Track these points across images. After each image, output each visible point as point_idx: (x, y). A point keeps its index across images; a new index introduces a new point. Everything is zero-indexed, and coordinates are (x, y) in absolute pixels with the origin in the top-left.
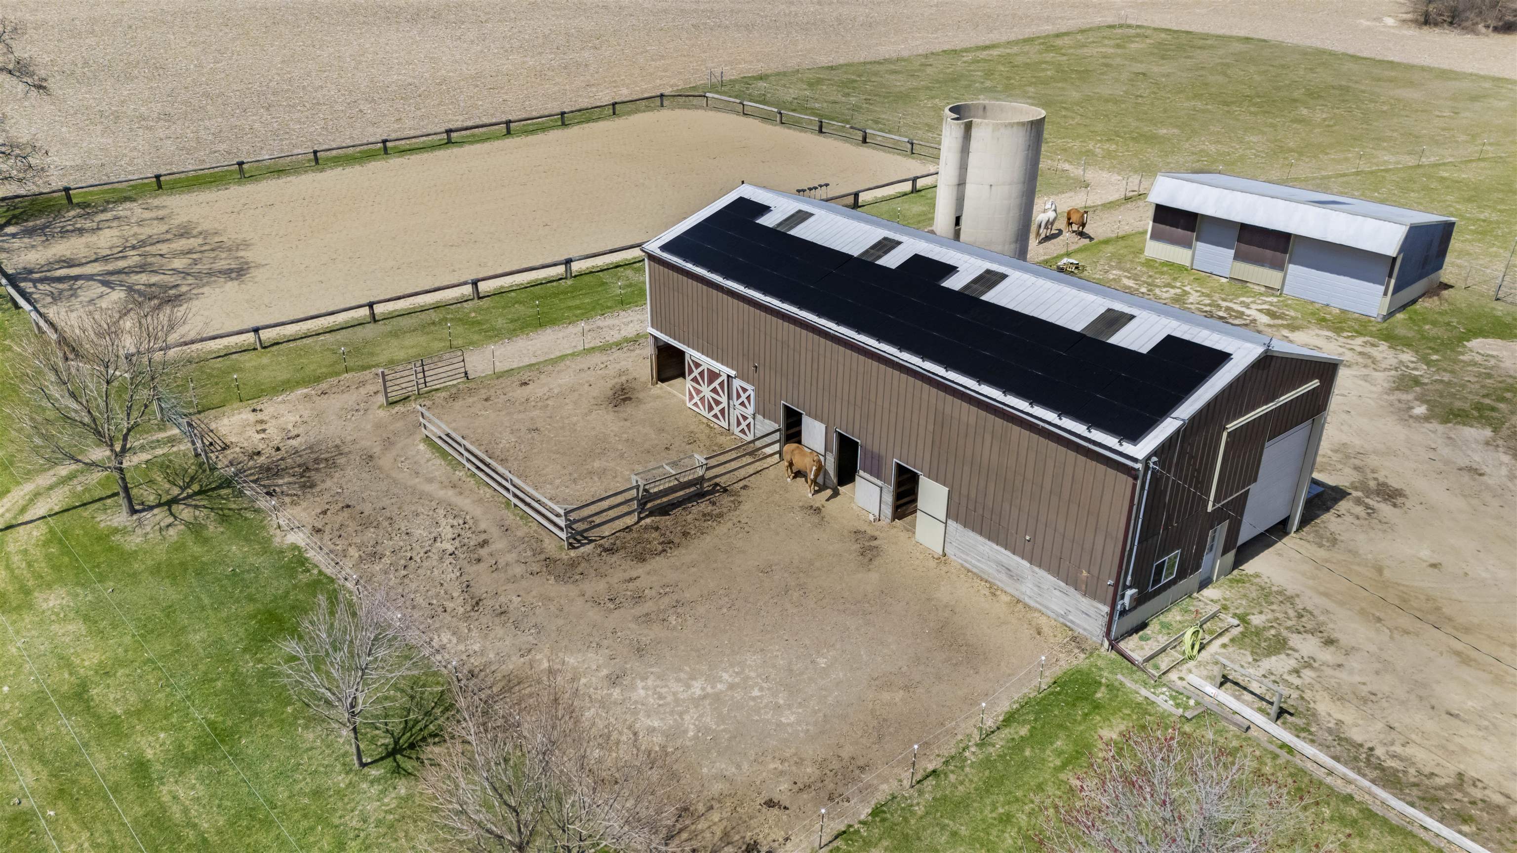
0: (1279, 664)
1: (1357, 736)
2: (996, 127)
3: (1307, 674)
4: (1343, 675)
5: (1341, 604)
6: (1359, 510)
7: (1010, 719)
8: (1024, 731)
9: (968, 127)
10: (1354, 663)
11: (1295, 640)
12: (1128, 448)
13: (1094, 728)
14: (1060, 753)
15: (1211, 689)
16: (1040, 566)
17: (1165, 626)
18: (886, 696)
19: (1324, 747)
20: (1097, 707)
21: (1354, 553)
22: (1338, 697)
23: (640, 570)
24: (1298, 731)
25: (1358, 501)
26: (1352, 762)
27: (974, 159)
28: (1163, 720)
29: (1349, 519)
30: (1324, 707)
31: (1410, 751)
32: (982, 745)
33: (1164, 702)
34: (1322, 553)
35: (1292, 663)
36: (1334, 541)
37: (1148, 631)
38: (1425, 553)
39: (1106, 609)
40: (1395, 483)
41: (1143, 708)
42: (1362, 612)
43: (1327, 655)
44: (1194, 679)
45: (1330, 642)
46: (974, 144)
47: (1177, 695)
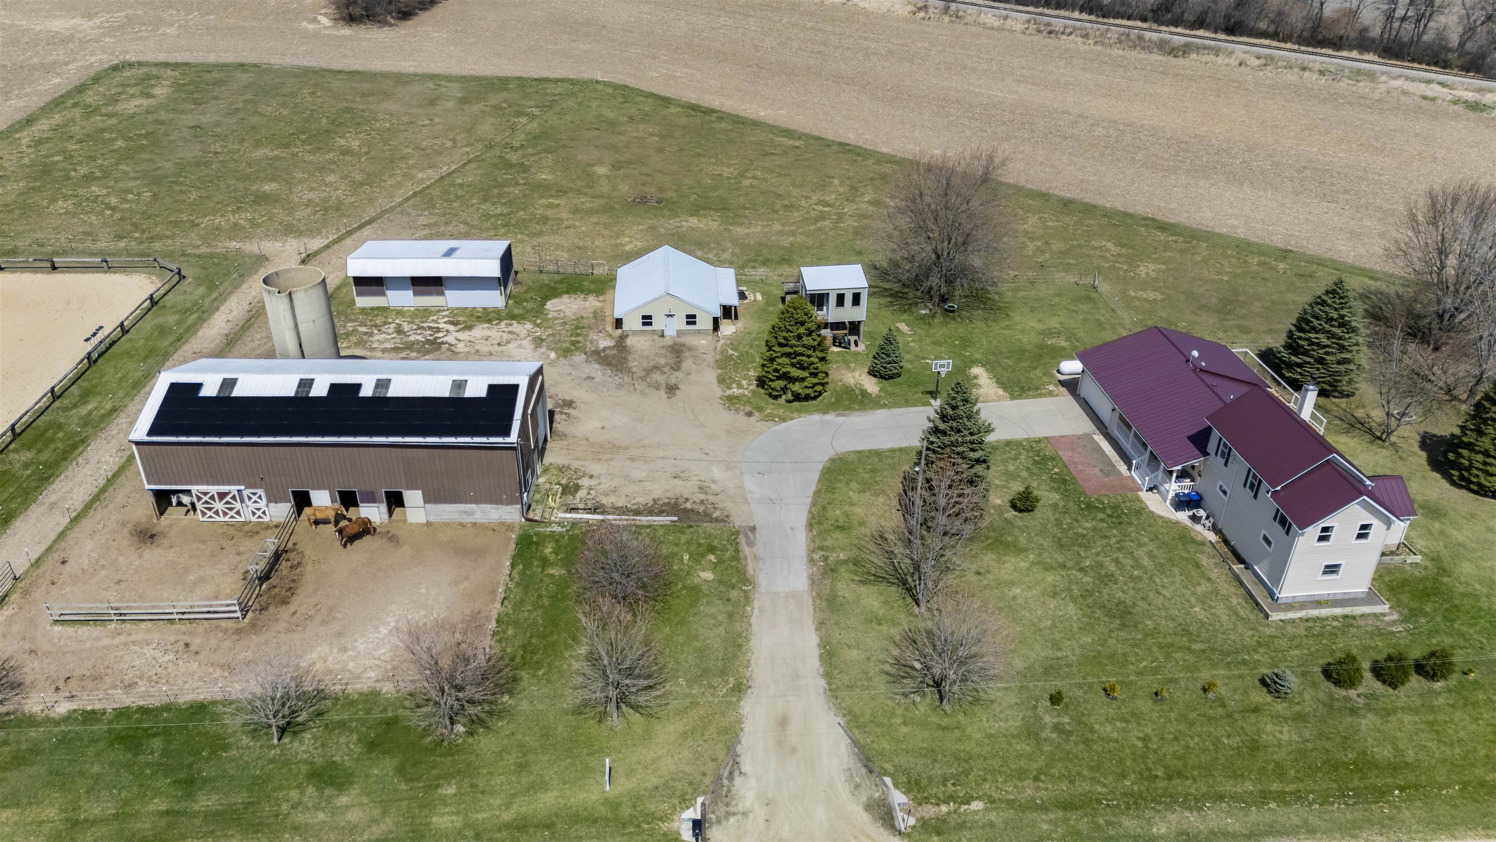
0: (582, 494)
1: (619, 504)
2: (306, 290)
3: (592, 492)
4: (602, 486)
5: (585, 460)
6: (564, 417)
7: (513, 566)
8: (521, 567)
9: (290, 294)
10: (603, 480)
11: (580, 482)
12: (507, 440)
13: (542, 551)
14: (538, 566)
15: (569, 515)
16: (481, 503)
17: (537, 502)
18: (462, 586)
19: (613, 514)
20: (537, 544)
21: (574, 437)
22: (607, 495)
23: (292, 607)
24: (602, 513)
25: (561, 413)
26: (624, 513)
27: (298, 310)
28: (561, 534)
29: (563, 422)
30: (605, 501)
31: (637, 500)
32: (511, 580)
33: (556, 529)
34: (565, 443)
35: (585, 491)
36: (565, 435)
37: (533, 507)
38: (597, 424)
39: (519, 506)
40: (568, 398)
41: (552, 535)
42: (593, 460)
43: (593, 482)
44: (562, 515)
45: (591, 477)
46: (295, 302)
47: (559, 524)
